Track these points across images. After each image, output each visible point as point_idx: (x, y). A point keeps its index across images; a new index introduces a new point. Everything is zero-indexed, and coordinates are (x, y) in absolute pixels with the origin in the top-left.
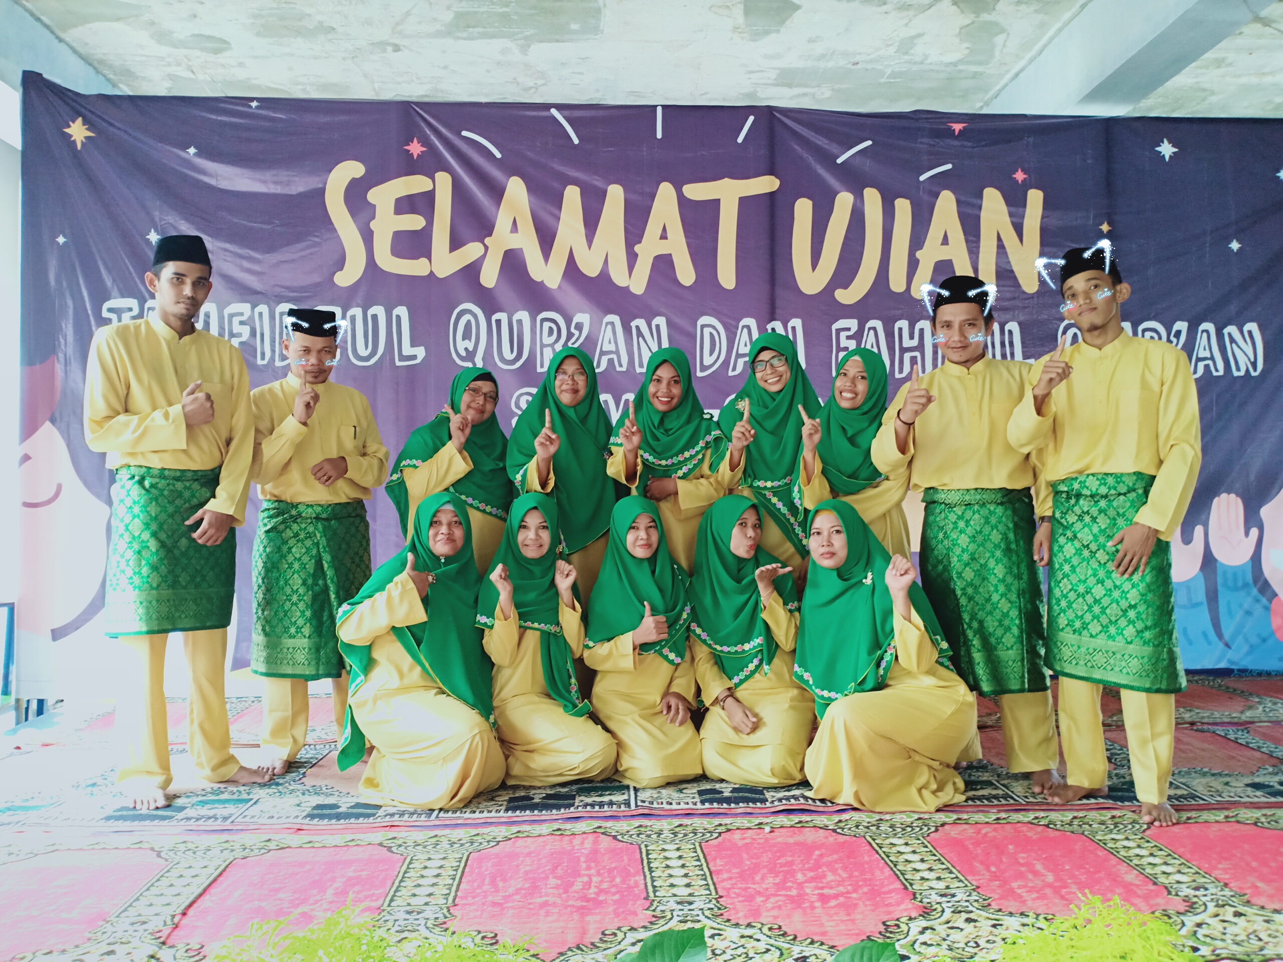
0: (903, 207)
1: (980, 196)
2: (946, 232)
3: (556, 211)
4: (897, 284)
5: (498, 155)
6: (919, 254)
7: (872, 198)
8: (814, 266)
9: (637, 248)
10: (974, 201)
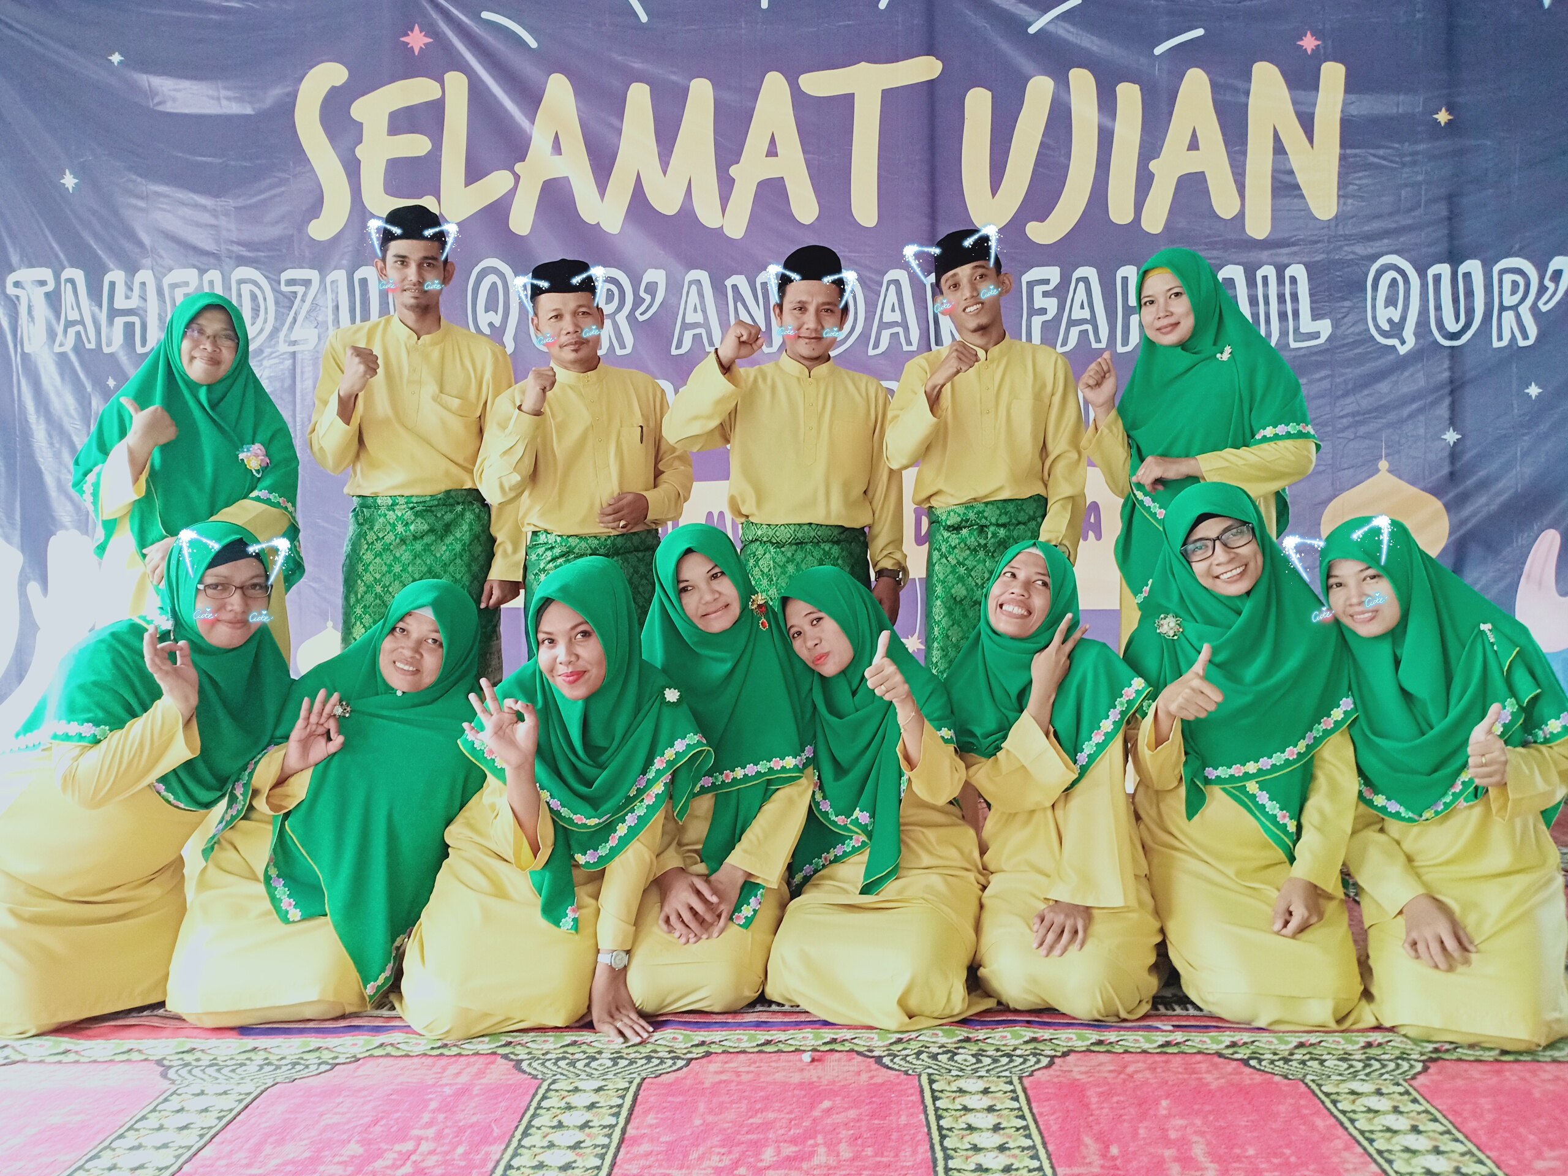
0: (1129, 95)
1: (1247, 77)
2: (1194, 130)
3: (614, 121)
4: (1120, 211)
5: (533, 44)
6: (1153, 166)
7: (1082, 82)
8: (995, 187)
9: (733, 171)
10: (1239, 84)
